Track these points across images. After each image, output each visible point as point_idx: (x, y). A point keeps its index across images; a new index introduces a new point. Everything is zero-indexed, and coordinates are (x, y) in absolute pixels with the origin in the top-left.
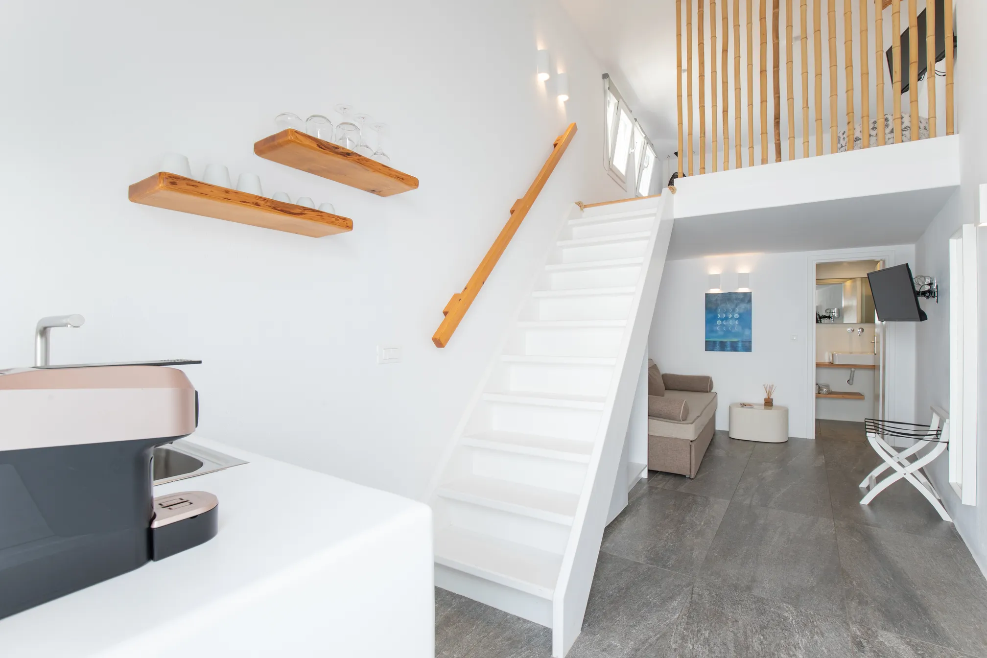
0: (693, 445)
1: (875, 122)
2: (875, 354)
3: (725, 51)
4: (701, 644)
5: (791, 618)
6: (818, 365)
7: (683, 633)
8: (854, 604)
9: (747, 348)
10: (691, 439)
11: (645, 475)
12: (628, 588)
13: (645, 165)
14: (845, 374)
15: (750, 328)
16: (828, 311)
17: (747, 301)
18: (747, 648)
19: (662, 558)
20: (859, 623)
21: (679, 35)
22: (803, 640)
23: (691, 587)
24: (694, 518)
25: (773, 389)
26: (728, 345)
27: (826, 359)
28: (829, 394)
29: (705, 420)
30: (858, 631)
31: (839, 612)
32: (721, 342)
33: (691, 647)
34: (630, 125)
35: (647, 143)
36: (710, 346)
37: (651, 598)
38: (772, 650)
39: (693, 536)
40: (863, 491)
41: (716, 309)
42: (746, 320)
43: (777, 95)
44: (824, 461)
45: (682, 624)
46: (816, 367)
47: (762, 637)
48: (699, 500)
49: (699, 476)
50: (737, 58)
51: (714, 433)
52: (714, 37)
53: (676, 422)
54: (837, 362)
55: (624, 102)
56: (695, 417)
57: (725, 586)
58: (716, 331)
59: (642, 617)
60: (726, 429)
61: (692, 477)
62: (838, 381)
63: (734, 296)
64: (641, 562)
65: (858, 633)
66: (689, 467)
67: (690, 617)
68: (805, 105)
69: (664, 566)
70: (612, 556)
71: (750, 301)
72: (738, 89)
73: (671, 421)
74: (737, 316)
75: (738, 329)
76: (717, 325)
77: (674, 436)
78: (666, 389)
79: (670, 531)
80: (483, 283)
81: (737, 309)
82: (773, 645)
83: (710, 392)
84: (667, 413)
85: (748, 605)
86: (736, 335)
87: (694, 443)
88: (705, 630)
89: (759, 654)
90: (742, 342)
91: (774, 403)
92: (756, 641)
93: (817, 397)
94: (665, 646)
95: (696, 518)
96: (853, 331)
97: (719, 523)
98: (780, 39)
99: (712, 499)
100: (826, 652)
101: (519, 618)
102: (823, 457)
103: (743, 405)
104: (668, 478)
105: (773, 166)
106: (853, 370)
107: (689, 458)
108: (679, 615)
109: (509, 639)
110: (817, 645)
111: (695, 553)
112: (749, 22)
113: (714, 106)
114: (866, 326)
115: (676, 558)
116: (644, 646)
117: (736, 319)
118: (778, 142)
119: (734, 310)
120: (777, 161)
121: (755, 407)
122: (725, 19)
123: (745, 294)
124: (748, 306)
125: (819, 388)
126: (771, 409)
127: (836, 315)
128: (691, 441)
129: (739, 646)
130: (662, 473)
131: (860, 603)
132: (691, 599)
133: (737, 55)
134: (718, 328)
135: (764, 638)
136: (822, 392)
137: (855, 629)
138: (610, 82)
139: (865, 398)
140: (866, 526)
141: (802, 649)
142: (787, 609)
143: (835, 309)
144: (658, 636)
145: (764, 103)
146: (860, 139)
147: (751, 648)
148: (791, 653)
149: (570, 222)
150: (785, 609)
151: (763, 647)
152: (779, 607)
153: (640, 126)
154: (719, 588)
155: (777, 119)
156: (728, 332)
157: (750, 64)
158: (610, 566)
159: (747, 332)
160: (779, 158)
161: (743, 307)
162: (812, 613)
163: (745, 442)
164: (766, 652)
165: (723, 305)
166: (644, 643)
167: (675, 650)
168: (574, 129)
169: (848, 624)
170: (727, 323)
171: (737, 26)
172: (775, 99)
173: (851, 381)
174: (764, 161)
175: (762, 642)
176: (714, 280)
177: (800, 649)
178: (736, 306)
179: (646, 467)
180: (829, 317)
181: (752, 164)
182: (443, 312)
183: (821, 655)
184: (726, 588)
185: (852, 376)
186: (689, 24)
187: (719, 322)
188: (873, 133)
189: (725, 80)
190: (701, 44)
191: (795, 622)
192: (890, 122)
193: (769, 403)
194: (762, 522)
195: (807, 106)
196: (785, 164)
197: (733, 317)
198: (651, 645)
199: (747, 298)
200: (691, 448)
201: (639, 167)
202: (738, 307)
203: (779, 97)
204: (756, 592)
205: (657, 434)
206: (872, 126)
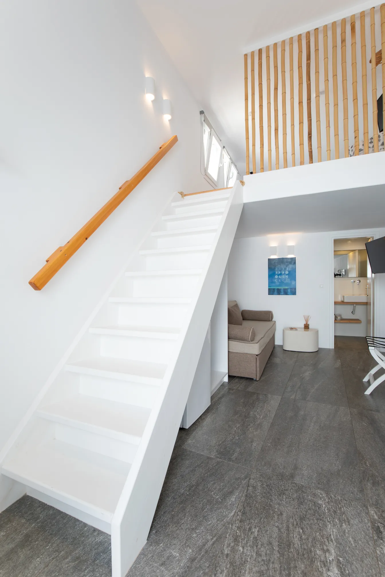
0: (258, 358)
1: (372, 138)
2: (368, 295)
3: (276, 89)
4: (250, 546)
5: (324, 506)
6: (336, 303)
7: (237, 532)
8: (369, 485)
9: (294, 293)
10: (257, 354)
11: (226, 379)
12: (198, 485)
13: (231, 176)
14: (350, 308)
15: (295, 280)
16: (339, 271)
17: (293, 263)
18: (289, 546)
19: (229, 452)
20: (375, 505)
21: (246, 78)
22: (334, 530)
23: (248, 479)
24: (256, 413)
25: (309, 318)
26: (282, 291)
27: (339, 299)
28: (341, 320)
29: (267, 340)
30: (375, 515)
31: (359, 495)
32: (278, 289)
33: (242, 550)
34: (219, 148)
35: (232, 163)
36: (271, 292)
37: (214, 494)
38: (309, 546)
39: (254, 429)
40: (366, 385)
41: (275, 268)
42: (292, 275)
43: (310, 119)
44: (340, 364)
45: (236, 522)
46: (334, 304)
47: (301, 531)
48: (261, 397)
49: (263, 378)
50: (284, 93)
51: (274, 347)
52: (269, 79)
53: (246, 342)
54: (346, 301)
55: (215, 131)
56: (260, 338)
57: (274, 475)
58: (275, 282)
59: (204, 517)
60: (281, 344)
61: (258, 380)
62: (346, 312)
63: (285, 260)
64: (212, 457)
65: (376, 517)
66: (255, 373)
67: (244, 513)
68: (328, 126)
69: (230, 459)
70: (191, 452)
71: (295, 263)
72: (284, 114)
73: (243, 341)
74: (287, 273)
75: (288, 281)
76: (275, 279)
77: (246, 352)
78: (243, 320)
79: (238, 425)
80: (86, 239)
81: (287, 269)
82: (310, 540)
83: (271, 320)
84: (241, 336)
85: (290, 495)
86: (287, 284)
87: (259, 356)
88: (255, 527)
89: (299, 553)
90: (291, 289)
91: (310, 327)
92: (296, 537)
93: (335, 322)
94: (219, 552)
95: (258, 412)
96: (354, 282)
97: (273, 416)
98: (311, 81)
99: (269, 396)
100: (352, 542)
101: (95, 530)
102: (340, 360)
103: (292, 329)
104: (242, 381)
105: (307, 167)
106: (355, 305)
107: (255, 366)
108: (235, 512)
109: (78, 558)
110: (345, 535)
111: (254, 444)
112: (292, 69)
113: (269, 126)
114: (362, 279)
115: (239, 451)
116: (200, 554)
117: (287, 275)
118: (310, 150)
119: (285, 269)
120: (310, 163)
121: (298, 330)
122: (276, 67)
123: (292, 259)
124: (294, 266)
125: (336, 316)
126: (308, 331)
127: (344, 273)
128: (257, 355)
129: (282, 545)
130: (238, 377)
131: (374, 484)
132: (247, 492)
133: (284, 92)
134: (276, 280)
135: (303, 531)
136: (337, 319)
137: (372, 512)
138: (205, 116)
139: (362, 322)
140: (370, 412)
141: (334, 541)
142: (321, 496)
143: (343, 270)
144: (215, 539)
145: (301, 124)
146: (362, 150)
147: (292, 546)
148: (325, 548)
149: (173, 204)
150: (319, 496)
151: (302, 543)
152: (315, 495)
153: (227, 152)
154: (269, 478)
155: (310, 134)
156: (282, 283)
157: (292, 98)
158: (187, 462)
159: (293, 283)
160: (311, 161)
161: (291, 267)
162: (340, 498)
163: (293, 352)
164: (305, 549)
165: (279, 266)
166: (200, 550)
167: (227, 555)
168: (175, 140)
169: (367, 508)
170: (282, 277)
171: (283, 72)
172: (308, 121)
173: (354, 312)
174: (302, 163)
175: (301, 537)
176: (273, 250)
177: (332, 542)
178: (287, 266)
179: (227, 374)
180: (340, 275)
181: (294, 165)
182: (46, 261)
183: (349, 547)
184: (274, 477)
185: (354, 309)
186: (253, 70)
187: (276, 277)
188: (371, 145)
189: (276, 109)
190: (260, 84)
191: (327, 510)
192: (381, 138)
193: (307, 327)
194: (302, 413)
195: (329, 126)
196: (315, 165)
197: (285, 274)
198: (206, 552)
199: (293, 261)
200: (256, 360)
201: (227, 178)
202: (288, 267)
203: (311, 120)
204: (297, 480)
205: (234, 351)
206: (370, 141)
